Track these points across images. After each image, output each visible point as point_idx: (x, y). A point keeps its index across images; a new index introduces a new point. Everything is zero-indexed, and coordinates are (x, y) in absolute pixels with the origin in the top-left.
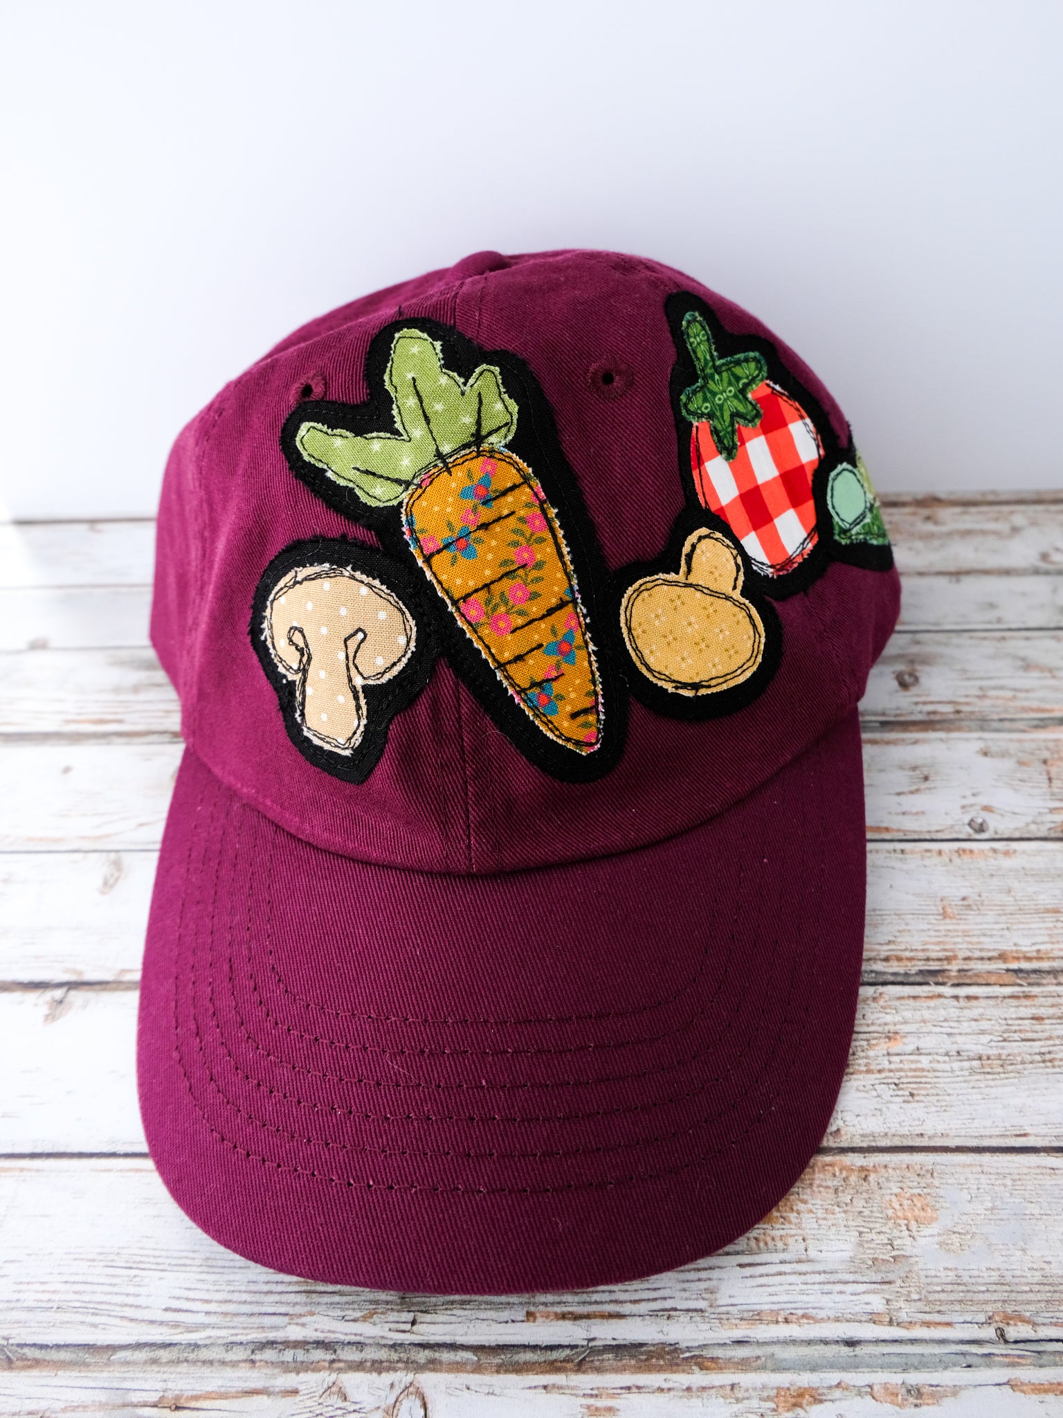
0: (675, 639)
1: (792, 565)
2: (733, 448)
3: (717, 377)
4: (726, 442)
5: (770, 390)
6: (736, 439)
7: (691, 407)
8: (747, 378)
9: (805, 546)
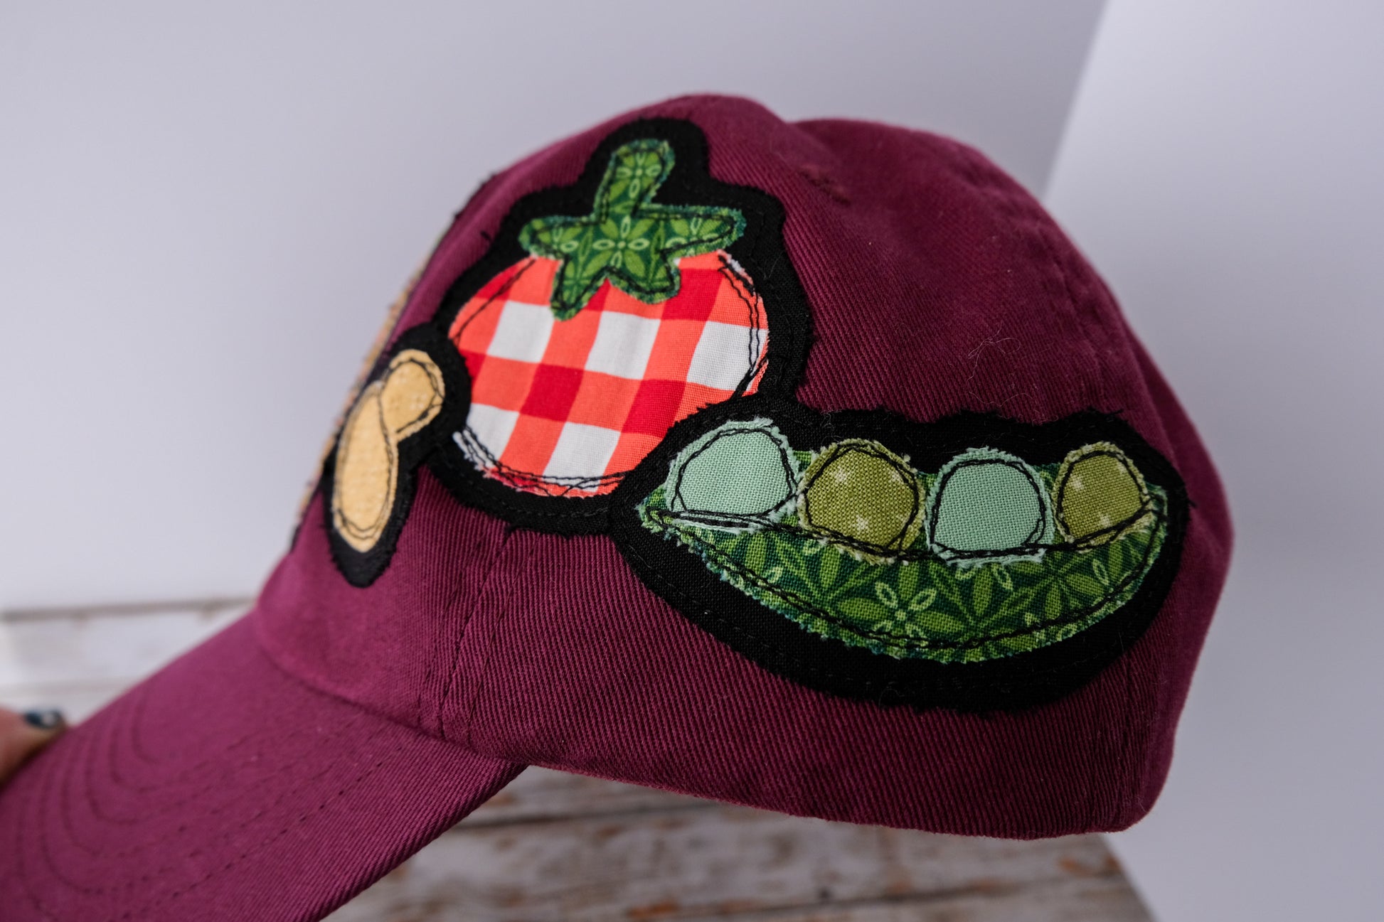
1: (532, 487)
2: (573, 306)
3: (627, 220)
4: (566, 295)
5: (721, 265)
6: (586, 298)
7: (544, 237)
8: (688, 238)
9: (583, 485)
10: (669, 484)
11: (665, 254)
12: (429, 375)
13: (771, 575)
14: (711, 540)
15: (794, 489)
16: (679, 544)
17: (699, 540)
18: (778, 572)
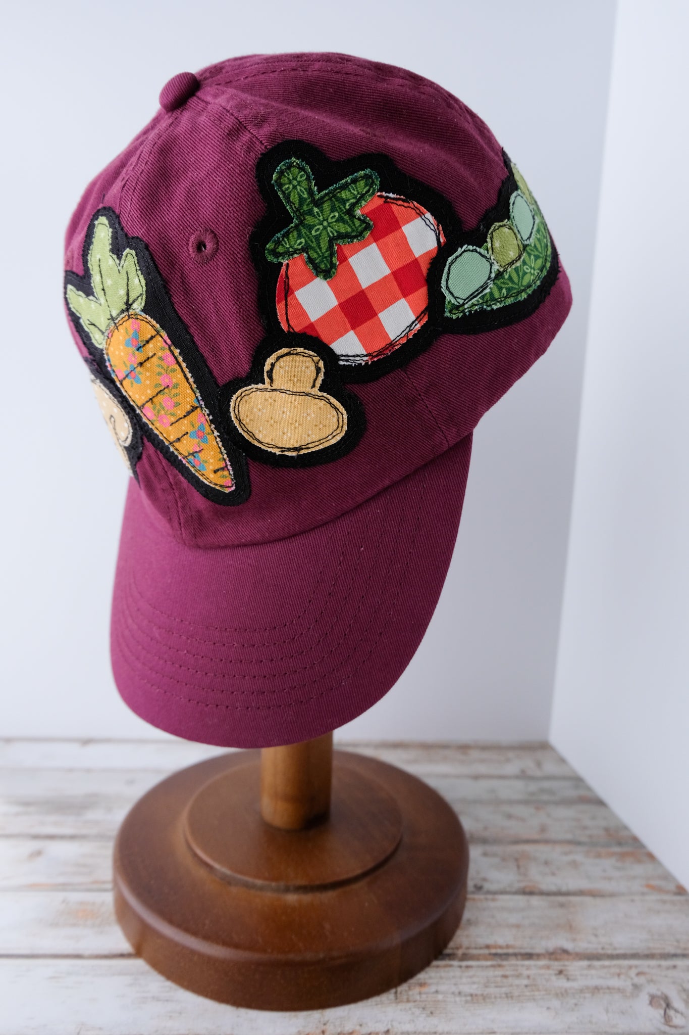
0: (275, 422)
1: (393, 348)
2: (331, 268)
3: (316, 210)
4: (323, 266)
5: (383, 200)
6: (335, 260)
7: (281, 249)
8: (355, 197)
9: (412, 328)
10: (449, 297)
11: (350, 212)
12: (297, 354)
13: (504, 294)
14: (481, 301)
15: (490, 261)
16: (473, 312)
17: (478, 304)
18: (504, 291)
